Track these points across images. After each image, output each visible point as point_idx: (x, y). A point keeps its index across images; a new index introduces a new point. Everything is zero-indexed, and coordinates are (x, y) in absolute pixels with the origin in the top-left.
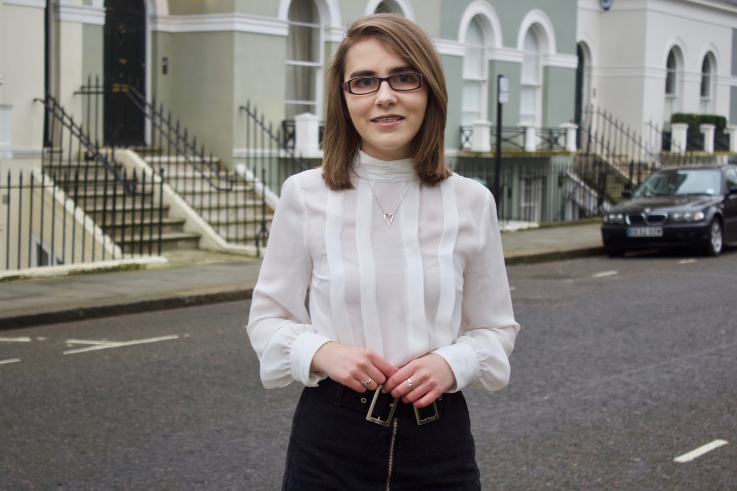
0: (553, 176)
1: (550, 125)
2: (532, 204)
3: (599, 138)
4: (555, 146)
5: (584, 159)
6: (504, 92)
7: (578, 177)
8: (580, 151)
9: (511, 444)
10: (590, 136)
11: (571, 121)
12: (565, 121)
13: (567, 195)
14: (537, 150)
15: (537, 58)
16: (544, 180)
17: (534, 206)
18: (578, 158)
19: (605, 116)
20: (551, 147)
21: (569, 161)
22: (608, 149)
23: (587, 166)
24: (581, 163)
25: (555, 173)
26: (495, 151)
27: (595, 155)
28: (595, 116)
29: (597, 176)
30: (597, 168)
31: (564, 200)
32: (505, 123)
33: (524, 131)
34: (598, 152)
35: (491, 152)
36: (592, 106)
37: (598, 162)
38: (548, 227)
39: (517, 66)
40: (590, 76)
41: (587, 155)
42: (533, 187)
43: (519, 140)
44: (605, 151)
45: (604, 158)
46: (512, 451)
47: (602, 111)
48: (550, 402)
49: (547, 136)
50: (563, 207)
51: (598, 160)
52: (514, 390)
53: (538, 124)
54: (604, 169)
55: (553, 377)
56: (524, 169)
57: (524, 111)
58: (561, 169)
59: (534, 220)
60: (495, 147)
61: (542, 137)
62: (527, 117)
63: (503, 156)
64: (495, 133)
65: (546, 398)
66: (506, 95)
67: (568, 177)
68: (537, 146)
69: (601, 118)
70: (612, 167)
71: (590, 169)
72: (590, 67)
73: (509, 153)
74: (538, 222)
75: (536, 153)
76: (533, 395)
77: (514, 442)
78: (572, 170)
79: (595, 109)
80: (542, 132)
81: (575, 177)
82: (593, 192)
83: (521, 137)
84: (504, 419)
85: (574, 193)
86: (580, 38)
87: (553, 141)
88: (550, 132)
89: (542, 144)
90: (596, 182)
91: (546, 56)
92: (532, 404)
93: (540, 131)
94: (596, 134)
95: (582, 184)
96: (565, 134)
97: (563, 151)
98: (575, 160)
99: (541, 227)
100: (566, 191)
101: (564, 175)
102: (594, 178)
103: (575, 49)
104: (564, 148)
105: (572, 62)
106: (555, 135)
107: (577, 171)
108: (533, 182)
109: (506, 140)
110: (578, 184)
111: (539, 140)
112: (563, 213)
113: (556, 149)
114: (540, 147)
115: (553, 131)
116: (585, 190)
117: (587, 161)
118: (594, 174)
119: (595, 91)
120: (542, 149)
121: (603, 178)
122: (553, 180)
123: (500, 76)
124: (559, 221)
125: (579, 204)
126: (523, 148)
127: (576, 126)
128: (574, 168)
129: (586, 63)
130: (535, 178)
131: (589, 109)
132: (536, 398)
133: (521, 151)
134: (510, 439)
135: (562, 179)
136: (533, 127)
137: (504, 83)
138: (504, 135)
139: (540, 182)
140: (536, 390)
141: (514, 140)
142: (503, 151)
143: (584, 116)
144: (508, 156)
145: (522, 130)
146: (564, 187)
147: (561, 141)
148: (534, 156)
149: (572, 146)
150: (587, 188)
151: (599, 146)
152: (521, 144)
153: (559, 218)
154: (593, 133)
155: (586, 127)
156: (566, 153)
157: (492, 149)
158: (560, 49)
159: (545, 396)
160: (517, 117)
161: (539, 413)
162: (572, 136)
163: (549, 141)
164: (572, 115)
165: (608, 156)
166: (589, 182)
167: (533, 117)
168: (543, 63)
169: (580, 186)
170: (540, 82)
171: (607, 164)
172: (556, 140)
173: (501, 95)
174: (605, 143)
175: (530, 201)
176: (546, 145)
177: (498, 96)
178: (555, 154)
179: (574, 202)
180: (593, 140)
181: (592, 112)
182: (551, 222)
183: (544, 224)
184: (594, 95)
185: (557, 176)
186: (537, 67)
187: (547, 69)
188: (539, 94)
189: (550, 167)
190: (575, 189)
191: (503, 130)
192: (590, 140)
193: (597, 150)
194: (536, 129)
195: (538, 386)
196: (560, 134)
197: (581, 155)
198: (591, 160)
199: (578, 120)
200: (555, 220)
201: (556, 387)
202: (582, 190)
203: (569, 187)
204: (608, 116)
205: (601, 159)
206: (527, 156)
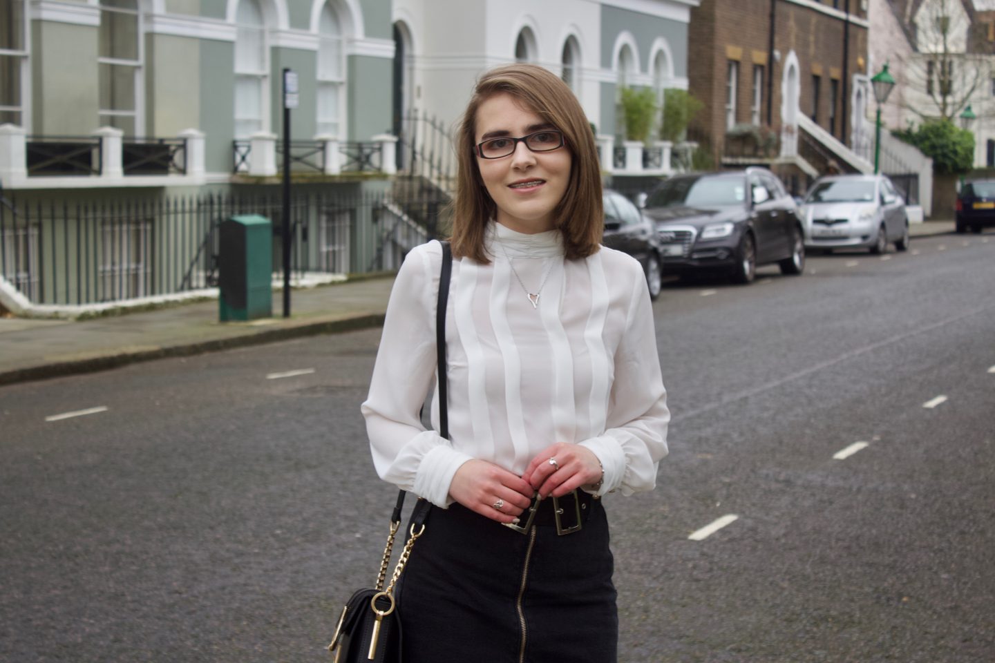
0: (364, 208)
1: (359, 138)
2: (337, 248)
3: (427, 155)
4: (367, 167)
5: (407, 183)
6: (293, 93)
7: (399, 209)
8: (401, 173)
9: (306, 610)
10: (414, 153)
11: (388, 132)
12: (380, 133)
13: (385, 234)
14: (343, 172)
15: (339, 43)
16: (353, 213)
17: (340, 251)
18: (399, 183)
19: (433, 123)
20: (361, 168)
21: (386, 187)
22: (439, 168)
23: (411, 195)
24: (402, 189)
25: (367, 205)
26: (281, 174)
27: (421, 178)
28: (420, 124)
29: (425, 207)
30: (425, 196)
31: (381, 242)
32: (295, 135)
33: (323, 146)
34: (426, 174)
35: (277, 177)
36: (416, 110)
37: (427, 188)
38: (361, 279)
39: (311, 55)
40: (412, 69)
41: (410, 178)
42: (337, 225)
43: (317, 159)
44: (435, 173)
45: (434, 182)
46: (308, 622)
47: (430, 117)
48: (364, 541)
49: (355, 152)
50: (380, 251)
51: (426, 184)
52: (311, 525)
53: (343, 136)
54: (434, 198)
55: (367, 503)
56: (324, 200)
57: (321, 118)
58: (375, 199)
59: (340, 272)
60: (282, 169)
61: (349, 155)
62: (326, 126)
63: (294, 181)
64: (281, 149)
65: (358, 535)
66: (296, 96)
67: (385, 208)
68: (342, 167)
69: (429, 127)
70: (445, 194)
71: (416, 198)
72: (412, 57)
73: (303, 177)
74: (345, 273)
75: (341, 177)
76: (339, 532)
77: (311, 606)
78: (391, 199)
79: (420, 115)
80: (349, 148)
81: (395, 209)
82: (420, 229)
83: (319, 155)
84: (297, 572)
85: (394, 231)
86: (397, 16)
87: (364, 159)
88: (360, 147)
89: (349, 163)
90: (425, 214)
91: (351, 41)
92: (338, 545)
93: (344, 146)
94: (423, 149)
95: (405, 218)
96: (380, 149)
97: (377, 173)
98: (394, 185)
99: (350, 281)
100: (383, 230)
101: (380, 206)
102: (422, 210)
103: (390, 32)
104: (379, 169)
105: (387, 49)
106: (367, 151)
107: (398, 201)
108: (337, 217)
109: (298, 159)
110: (400, 218)
111: (344, 159)
112: (379, 259)
113: (368, 171)
114: (345, 168)
115: (364, 146)
116: (409, 227)
117: (411, 187)
118: (421, 204)
119: (419, 89)
120: (348, 171)
121: (433, 208)
122: (365, 214)
123: (286, 70)
124: (375, 272)
125: (401, 246)
126: (323, 170)
127: (395, 139)
128: (394, 197)
129: (406, 51)
130: (340, 212)
131: (413, 115)
132: (344, 537)
133: (319, 174)
134: (306, 603)
135: (378, 212)
136: (335, 140)
137: (291, 78)
138: (294, 152)
139: (347, 217)
140: (343, 524)
141: (309, 159)
142: (293, 174)
143: (405, 125)
144: (301, 181)
145: (320, 145)
146: (380, 222)
147: (375, 159)
148: (337, 180)
149: (390, 167)
150: (413, 224)
151: (427, 166)
152: (319, 164)
153: (375, 266)
154: (418, 148)
155: (408, 139)
156: (382, 176)
157: (279, 172)
158: (370, 32)
159: (355, 532)
160: (314, 127)
161: (348, 559)
162: (390, 152)
163: (358, 159)
164: (388, 123)
165: (439, 179)
166: (414, 215)
167: (335, 126)
168: (346, 51)
169: (403, 221)
170: (343, 77)
171: (439, 191)
172: (368, 157)
173: (288, 96)
174: (435, 162)
175: (334, 244)
176: (355, 166)
177: (284, 98)
178: (367, 178)
179: (395, 244)
180: (418, 157)
181: (416, 119)
182: (364, 273)
183: (354, 276)
184: (419, 95)
185: (370, 208)
186: (339, 57)
187: (352, 59)
188: (343, 93)
189: (361, 196)
190: (395, 226)
191: (292, 145)
192: (414, 158)
193: (424, 171)
194: (341, 143)
195: (346, 518)
196: (373, 150)
197: (402, 178)
198: (416, 185)
199: (397, 129)
200: (370, 269)
201: (372, 518)
202: (405, 227)
203: (388, 223)
204: (438, 123)
205: (430, 184)
206: (328, 181)
